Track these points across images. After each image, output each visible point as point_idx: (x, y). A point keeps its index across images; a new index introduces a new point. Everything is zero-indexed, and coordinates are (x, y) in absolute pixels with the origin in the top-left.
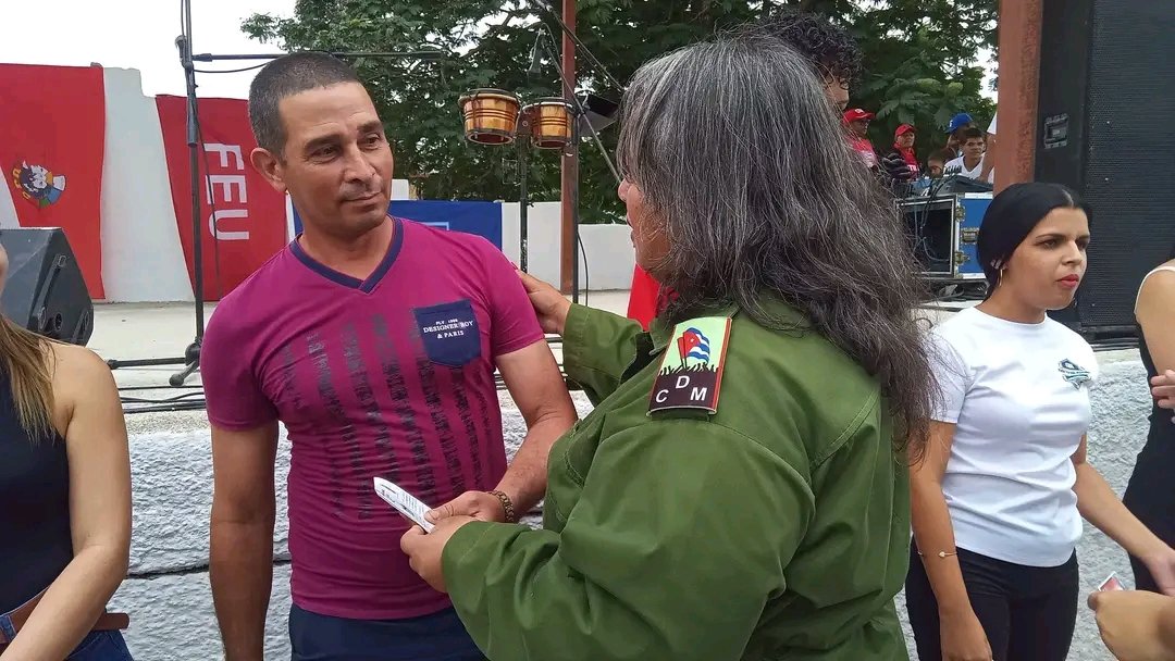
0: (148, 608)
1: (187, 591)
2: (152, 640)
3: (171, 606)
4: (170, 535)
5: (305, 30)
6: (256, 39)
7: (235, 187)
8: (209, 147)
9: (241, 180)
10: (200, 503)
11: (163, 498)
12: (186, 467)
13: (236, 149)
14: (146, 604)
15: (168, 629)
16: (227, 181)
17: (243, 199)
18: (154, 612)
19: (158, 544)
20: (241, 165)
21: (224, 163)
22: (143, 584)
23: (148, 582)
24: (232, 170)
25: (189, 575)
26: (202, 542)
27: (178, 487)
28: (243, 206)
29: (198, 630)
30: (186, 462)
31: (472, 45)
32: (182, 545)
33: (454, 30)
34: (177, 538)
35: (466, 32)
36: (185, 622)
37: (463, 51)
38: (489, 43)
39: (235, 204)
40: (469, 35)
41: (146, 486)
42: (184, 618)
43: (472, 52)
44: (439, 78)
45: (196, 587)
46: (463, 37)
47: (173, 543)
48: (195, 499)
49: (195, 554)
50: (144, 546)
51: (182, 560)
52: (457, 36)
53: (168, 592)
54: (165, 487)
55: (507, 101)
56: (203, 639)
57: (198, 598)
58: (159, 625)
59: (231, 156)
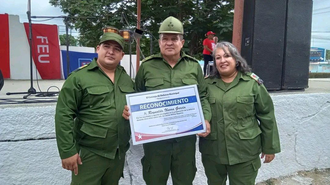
0: (16, 149)
1: (26, 145)
2: (17, 156)
3: (21, 148)
4: (21, 131)
5: (68, 4)
6: (54, 6)
7: (46, 48)
8: (38, 37)
9: (47, 46)
10: (29, 124)
11: (20, 123)
12: (26, 116)
13: (46, 38)
14: (16, 148)
15: (21, 154)
16: (43, 46)
17: (48, 52)
18: (17, 150)
19: (18, 133)
20: (47, 42)
21: (43, 42)
22: (15, 143)
23: (16, 142)
24: (45, 44)
25: (26, 141)
26: (29, 133)
27: (23, 120)
28: (47, 54)
29: (28, 154)
30: (26, 115)
31: (115, 10)
32: (24, 134)
33: (111, 6)
34: (23, 132)
35: (114, 6)
36: (25, 152)
37: (113, 12)
38: (120, 10)
39: (46, 53)
40: (115, 7)
41: (16, 120)
42: (25, 151)
43: (116, 12)
44: (106, 19)
45: (28, 144)
46: (113, 8)
47: (22, 133)
48: (28, 123)
49: (28, 136)
50: (15, 134)
51: (24, 137)
52: (111, 7)
53: (21, 145)
54: (20, 120)
55: (115, 30)
56: (29, 156)
57: (28, 147)
58: (19, 152)
59: (45, 40)
